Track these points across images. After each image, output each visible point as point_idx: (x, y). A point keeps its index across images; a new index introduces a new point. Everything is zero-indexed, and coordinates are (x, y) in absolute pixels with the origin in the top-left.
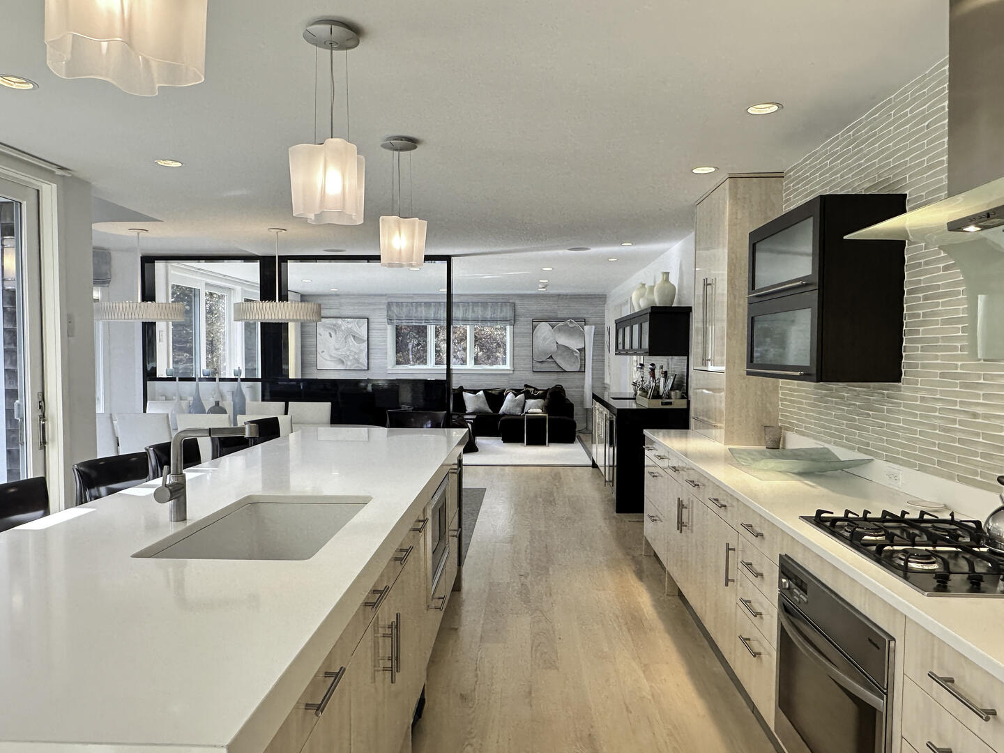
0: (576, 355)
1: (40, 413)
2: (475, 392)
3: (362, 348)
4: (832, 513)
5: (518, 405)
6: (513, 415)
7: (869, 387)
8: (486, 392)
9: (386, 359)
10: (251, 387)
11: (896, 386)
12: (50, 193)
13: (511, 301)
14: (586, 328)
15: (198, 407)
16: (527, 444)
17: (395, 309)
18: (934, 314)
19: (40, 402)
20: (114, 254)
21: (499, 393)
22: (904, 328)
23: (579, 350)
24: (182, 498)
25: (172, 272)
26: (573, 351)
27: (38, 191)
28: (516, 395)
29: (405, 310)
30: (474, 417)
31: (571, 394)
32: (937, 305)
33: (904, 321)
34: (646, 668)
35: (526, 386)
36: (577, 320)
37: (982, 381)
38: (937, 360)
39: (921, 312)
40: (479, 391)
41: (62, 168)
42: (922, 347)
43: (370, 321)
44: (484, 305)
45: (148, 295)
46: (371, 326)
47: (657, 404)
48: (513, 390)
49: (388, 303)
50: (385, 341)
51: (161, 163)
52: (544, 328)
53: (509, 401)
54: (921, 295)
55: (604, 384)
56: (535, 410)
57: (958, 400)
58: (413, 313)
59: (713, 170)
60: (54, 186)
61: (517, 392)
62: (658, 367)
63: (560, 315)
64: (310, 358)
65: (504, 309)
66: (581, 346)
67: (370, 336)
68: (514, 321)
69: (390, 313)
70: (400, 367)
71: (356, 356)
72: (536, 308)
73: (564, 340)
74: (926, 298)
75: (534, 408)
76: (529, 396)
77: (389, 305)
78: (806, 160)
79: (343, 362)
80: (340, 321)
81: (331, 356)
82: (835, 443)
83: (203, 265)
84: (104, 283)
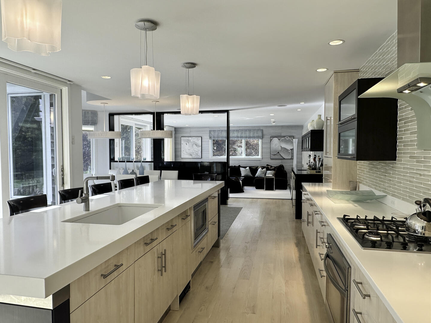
0: (289, 152)
1: (62, 173)
2: (245, 167)
3: (199, 149)
4: (349, 216)
5: (263, 173)
6: (261, 177)
7: (386, 163)
8: (250, 167)
9: (209, 154)
10: (150, 165)
11: (394, 163)
12: (65, 90)
13: (261, 129)
14: (294, 140)
15: (126, 172)
16: (265, 190)
17: (212, 133)
18: (407, 130)
19: (62, 169)
20: (99, 113)
21: (256, 168)
22: (397, 137)
23: (290, 149)
24: (87, 203)
25: (121, 119)
26: (288, 150)
27: (61, 90)
28: (262, 169)
29: (216, 133)
30: (243, 178)
31: (287, 168)
32: (408, 126)
33: (398, 134)
34: (287, 282)
35: (267, 165)
36: (290, 137)
37: (423, 160)
38: (408, 150)
39: (403, 129)
40: (247, 167)
41: (69, 81)
42: (404, 145)
43: (202, 138)
44: (250, 130)
45: (111, 128)
46: (202, 140)
47: (314, 172)
48: (262, 167)
49: (210, 130)
50: (209, 146)
51: (104, 77)
52: (275, 140)
53: (260, 171)
54: (403, 122)
55: (302, 164)
56: (269, 175)
57: (415, 168)
58: (220, 135)
59: (326, 70)
60: (67, 88)
61: (263, 168)
62: (317, 156)
63: (283, 135)
64: (178, 153)
65: (258, 132)
66: (292, 148)
67: (202, 144)
68: (262, 137)
69: (210, 135)
70: (215, 157)
71: (197, 153)
72: (273, 132)
73: (284, 145)
74: (405, 123)
75: (270, 174)
76: (268, 169)
77: (210, 131)
78: (366, 64)
79: (191, 155)
80: (190, 138)
81: (187, 152)
82: (375, 189)
83: (134, 116)
84: (95, 124)
